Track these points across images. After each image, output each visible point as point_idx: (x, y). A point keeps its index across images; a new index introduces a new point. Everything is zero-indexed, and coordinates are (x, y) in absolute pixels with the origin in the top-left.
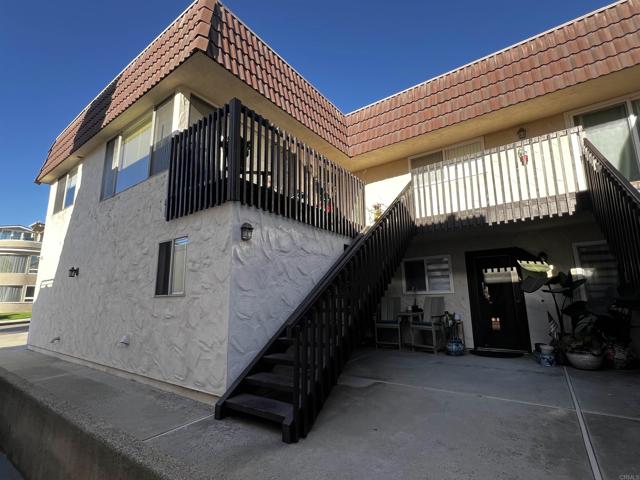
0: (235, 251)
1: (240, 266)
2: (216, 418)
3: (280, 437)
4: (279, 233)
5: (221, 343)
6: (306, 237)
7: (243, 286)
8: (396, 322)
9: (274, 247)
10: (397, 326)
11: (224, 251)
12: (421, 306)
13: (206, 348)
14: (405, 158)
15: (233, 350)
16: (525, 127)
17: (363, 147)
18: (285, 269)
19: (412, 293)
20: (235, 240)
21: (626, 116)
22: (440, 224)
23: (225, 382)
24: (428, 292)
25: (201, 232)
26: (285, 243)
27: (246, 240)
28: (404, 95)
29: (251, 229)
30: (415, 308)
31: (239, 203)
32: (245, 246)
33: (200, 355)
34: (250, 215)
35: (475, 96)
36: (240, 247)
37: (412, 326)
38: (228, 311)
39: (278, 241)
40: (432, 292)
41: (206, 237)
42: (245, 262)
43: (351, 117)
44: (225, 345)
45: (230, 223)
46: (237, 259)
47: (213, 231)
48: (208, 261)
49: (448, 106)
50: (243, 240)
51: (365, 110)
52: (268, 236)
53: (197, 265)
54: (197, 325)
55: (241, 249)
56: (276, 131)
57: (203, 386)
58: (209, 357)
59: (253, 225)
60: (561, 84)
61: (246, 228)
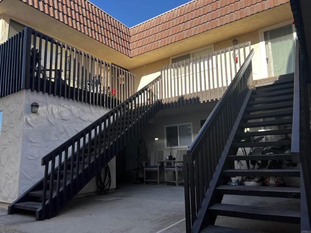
0: (26, 119)
1: (30, 128)
2: (8, 214)
3: (35, 219)
4: (62, 109)
5: (16, 174)
6: (84, 111)
7: (33, 141)
8: (156, 167)
9: (56, 116)
10: (158, 169)
11: (20, 119)
12: (174, 156)
13: (9, 177)
14: (169, 58)
15: (22, 177)
16: (237, 38)
17: (139, 51)
18: (65, 130)
19: (170, 148)
20: (27, 113)
21: (291, 32)
22: (175, 102)
23: (17, 195)
24: (179, 147)
25: (9, 108)
26: (66, 115)
27: (35, 112)
28: (164, 16)
29: (37, 106)
30: (171, 158)
31: (30, 90)
32: (34, 116)
33: (6, 182)
34: (38, 97)
35: (203, 19)
36: (30, 117)
37: (165, 168)
38: (20, 154)
39: (60, 114)
40: (180, 147)
41: (11, 111)
42: (34, 126)
43: (133, 29)
44: (18, 174)
45: (24, 102)
46: (28, 124)
47: (15, 107)
48: (11, 126)
49: (188, 25)
50: (33, 112)
51: (142, 25)
52: (52, 110)
53: (7, 128)
54: (5, 164)
55: (30, 118)
56: (60, 45)
57: (7, 199)
58: (10, 182)
59: (39, 104)
60: (249, 13)
61: (35, 106)
